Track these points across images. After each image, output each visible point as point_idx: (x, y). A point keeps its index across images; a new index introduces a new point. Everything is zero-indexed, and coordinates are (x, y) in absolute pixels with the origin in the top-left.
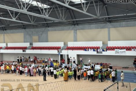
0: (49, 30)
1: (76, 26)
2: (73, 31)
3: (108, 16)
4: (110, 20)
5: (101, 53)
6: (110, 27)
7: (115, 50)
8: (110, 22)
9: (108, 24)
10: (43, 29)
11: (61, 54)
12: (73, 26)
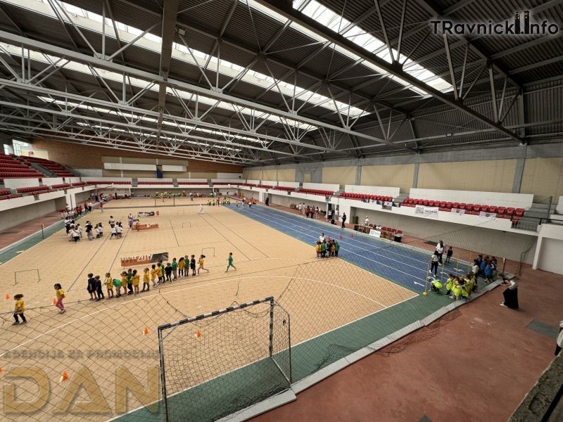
0: (323, 166)
1: (361, 159)
2: (356, 168)
3: (416, 138)
4: (421, 147)
5: (390, 209)
6: (420, 161)
7: (417, 206)
8: (422, 151)
9: (417, 155)
10: (318, 163)
11: (330, 202)
12: (357, 159)
